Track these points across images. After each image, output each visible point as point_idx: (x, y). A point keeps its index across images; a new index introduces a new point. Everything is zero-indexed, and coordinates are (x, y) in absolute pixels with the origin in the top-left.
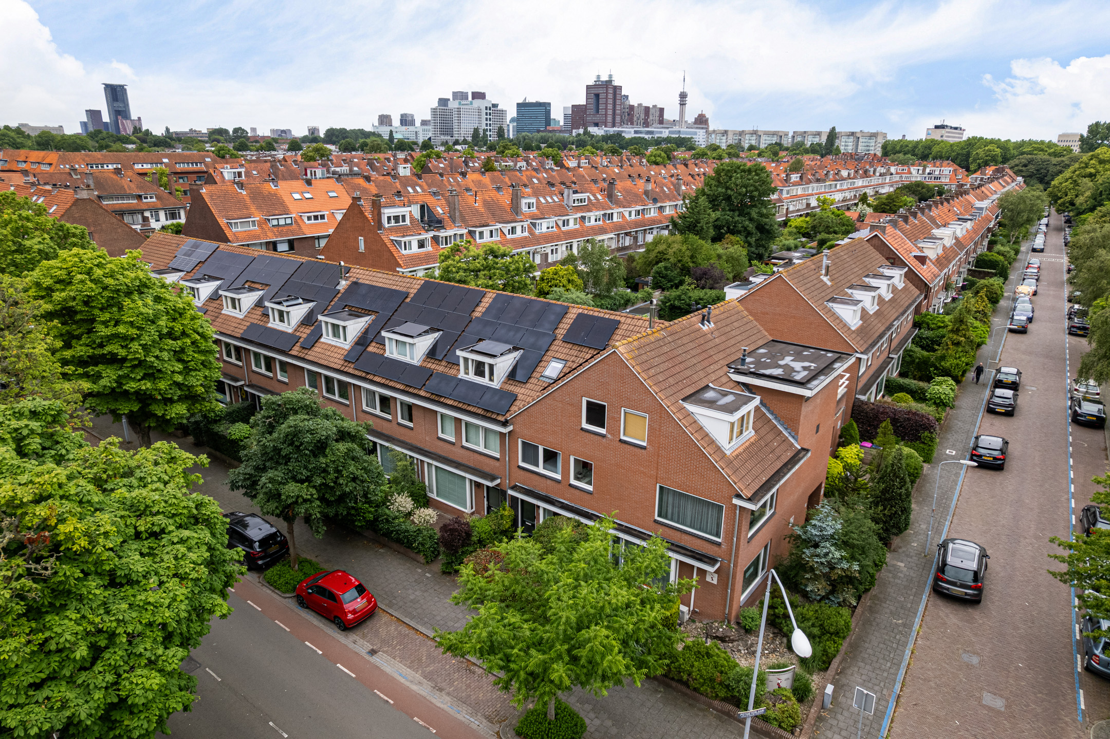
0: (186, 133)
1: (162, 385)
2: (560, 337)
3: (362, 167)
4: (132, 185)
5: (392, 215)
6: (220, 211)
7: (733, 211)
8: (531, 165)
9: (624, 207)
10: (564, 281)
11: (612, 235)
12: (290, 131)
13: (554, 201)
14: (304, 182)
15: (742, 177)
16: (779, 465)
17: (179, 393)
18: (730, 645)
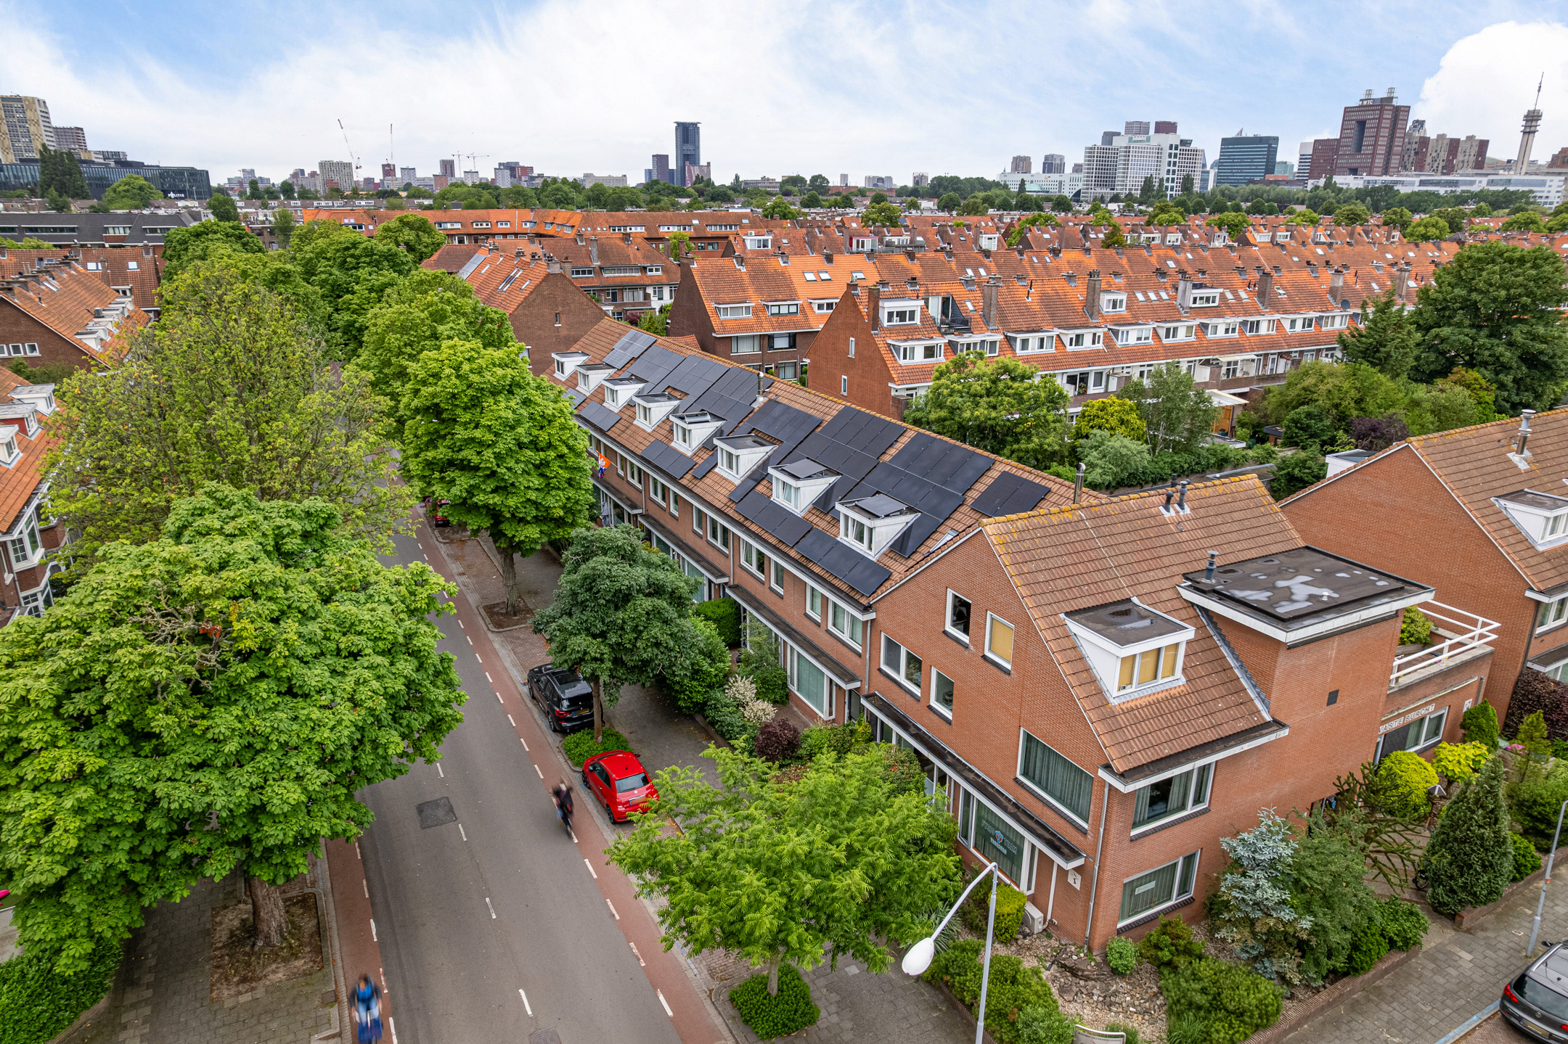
0: (757, 182)
1: (512, 502)
2: (970, 501)
3: (929, 236)
4: (639, 254)
5: (895, 310)
6: (709, 292)
7: (1479, 327)
8: (1191, 238)
9: (1285, 312)
10: (1113, 422)
11: (1252, 356)
12: (890, 179)
13: (1160, 299)
14: (823, 258)
15: (1503, 271)
16: (1211, 736)
17: (534, 513)
18: (1082, 983)
